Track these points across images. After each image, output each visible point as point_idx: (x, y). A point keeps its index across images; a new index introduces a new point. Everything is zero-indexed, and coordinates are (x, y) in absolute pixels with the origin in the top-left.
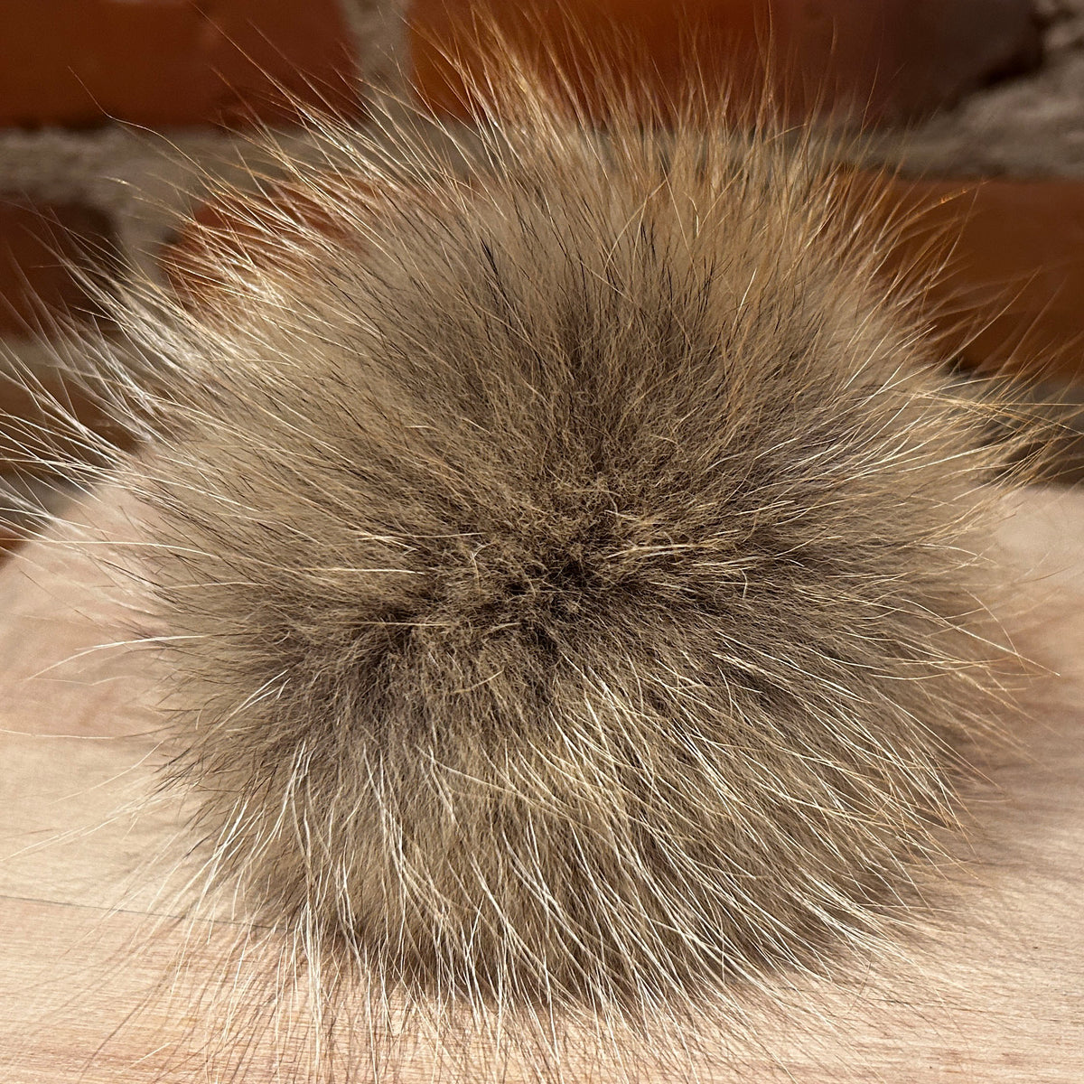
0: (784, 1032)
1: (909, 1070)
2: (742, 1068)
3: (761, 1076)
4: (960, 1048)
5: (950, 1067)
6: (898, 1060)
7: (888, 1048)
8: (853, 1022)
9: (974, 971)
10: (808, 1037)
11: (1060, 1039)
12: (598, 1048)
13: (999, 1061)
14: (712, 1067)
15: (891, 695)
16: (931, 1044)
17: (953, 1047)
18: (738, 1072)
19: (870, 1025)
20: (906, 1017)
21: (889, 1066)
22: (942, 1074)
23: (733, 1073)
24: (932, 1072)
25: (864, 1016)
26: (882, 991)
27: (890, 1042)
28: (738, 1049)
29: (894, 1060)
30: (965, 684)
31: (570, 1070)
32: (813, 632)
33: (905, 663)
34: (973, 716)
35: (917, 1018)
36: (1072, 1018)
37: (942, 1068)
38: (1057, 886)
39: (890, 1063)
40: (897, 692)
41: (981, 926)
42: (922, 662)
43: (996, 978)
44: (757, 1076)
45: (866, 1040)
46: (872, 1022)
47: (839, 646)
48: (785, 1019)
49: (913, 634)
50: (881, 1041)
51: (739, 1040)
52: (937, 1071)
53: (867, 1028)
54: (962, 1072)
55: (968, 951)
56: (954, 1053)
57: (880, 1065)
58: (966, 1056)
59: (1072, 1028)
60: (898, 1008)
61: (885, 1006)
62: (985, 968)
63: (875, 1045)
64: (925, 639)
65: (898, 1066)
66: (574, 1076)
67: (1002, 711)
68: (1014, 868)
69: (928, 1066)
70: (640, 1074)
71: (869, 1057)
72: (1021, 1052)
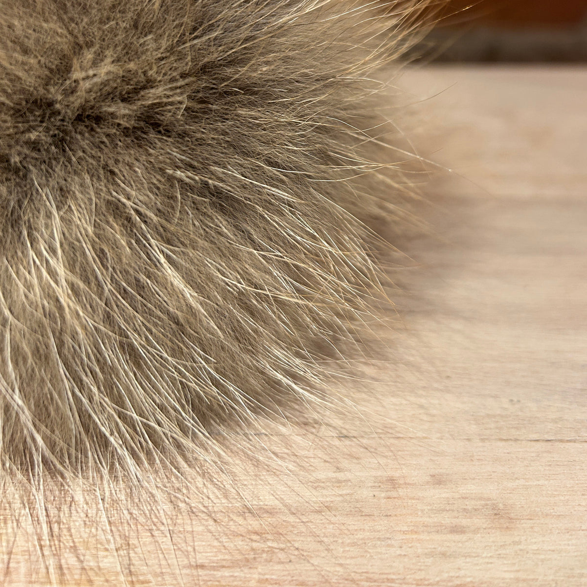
0: (256, 475)
1: (357, 501)
2: (219, 516)
3: (235, 521)
4: (396, 474)
5: (389, 494)
6: (348, 492)
7: (339, 481)
8: (312, 460)
9: (404, 402)
10: (276, 478)
11: (473, 456)
12: (98, 510)
13: (428, 483)
14: (194, 517)
15: (328, 194)
16: (374, 473)
17: (390, 473)
18: (215, 521)
19: (325, 461)
20: (354, 450)
21: (340, 499)
22: (383, 501)
23: (211, 522)
24: (375, 500)
25: (320, 453)
26: (334, 428)
27: (341, 476)
28: (217, 497)
29: (344, 492)
30: (383, 182)
31: (71, 536)
32: (260, 149)
33: (337, 169)
34: (391, 206)
35: (362, 450)
36: (479, 435)
37: (383, 495)
38: (458, 325)
39: (341, 495)
40: (333, 192)
41: (408, 364)
42: (349, 167)
43: (421, 407)
44: (231, 523)
45: (321, 475)
46: (327, 458)
47: (281, 158)
48: (257, 464)
49: (341, 147)
50: (334, 475)
51: (219, 489)
52: (379, 499)
53: (322, 464)
54: (399, 498)
55: (399, 385)
56: (392, 481)
57: (334, 498)
58: (402, 482)
59: (481, 444)
60: (347, 442)
61: (337, 442)
62: (413, 399)
63: (329, 480)
64: (350, 150)
65: (348, 498)
66: (74, 542)
67: (409, 200)
68: (428, 314)
69: (372, 494)
70: (132, 533)
71: (325, 492)
72: (444, 471)
